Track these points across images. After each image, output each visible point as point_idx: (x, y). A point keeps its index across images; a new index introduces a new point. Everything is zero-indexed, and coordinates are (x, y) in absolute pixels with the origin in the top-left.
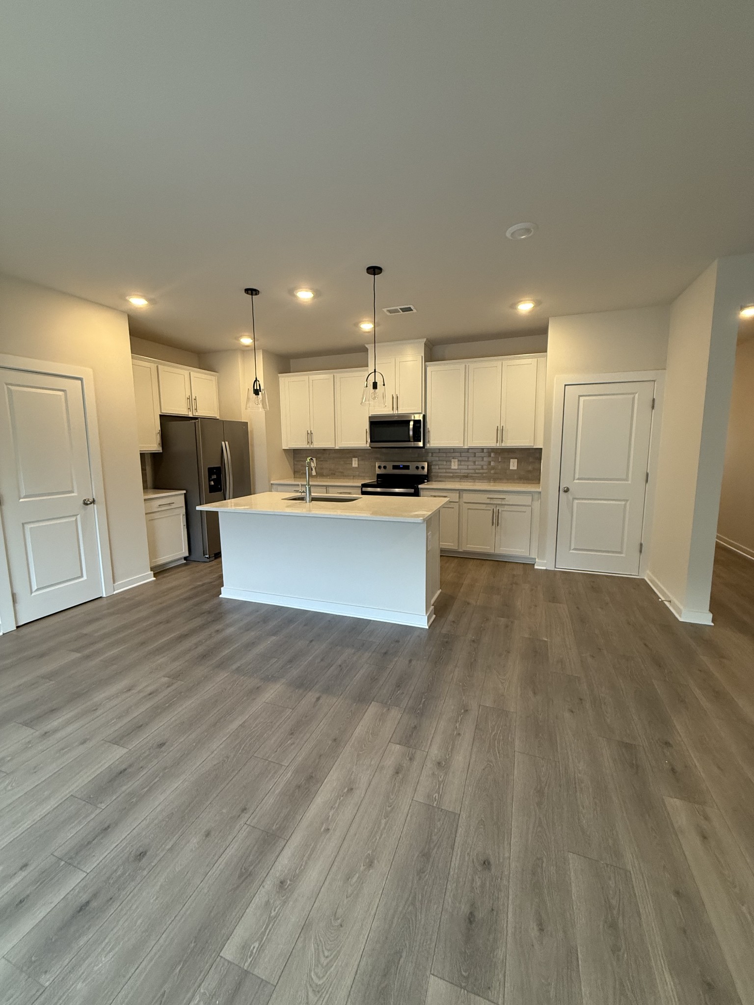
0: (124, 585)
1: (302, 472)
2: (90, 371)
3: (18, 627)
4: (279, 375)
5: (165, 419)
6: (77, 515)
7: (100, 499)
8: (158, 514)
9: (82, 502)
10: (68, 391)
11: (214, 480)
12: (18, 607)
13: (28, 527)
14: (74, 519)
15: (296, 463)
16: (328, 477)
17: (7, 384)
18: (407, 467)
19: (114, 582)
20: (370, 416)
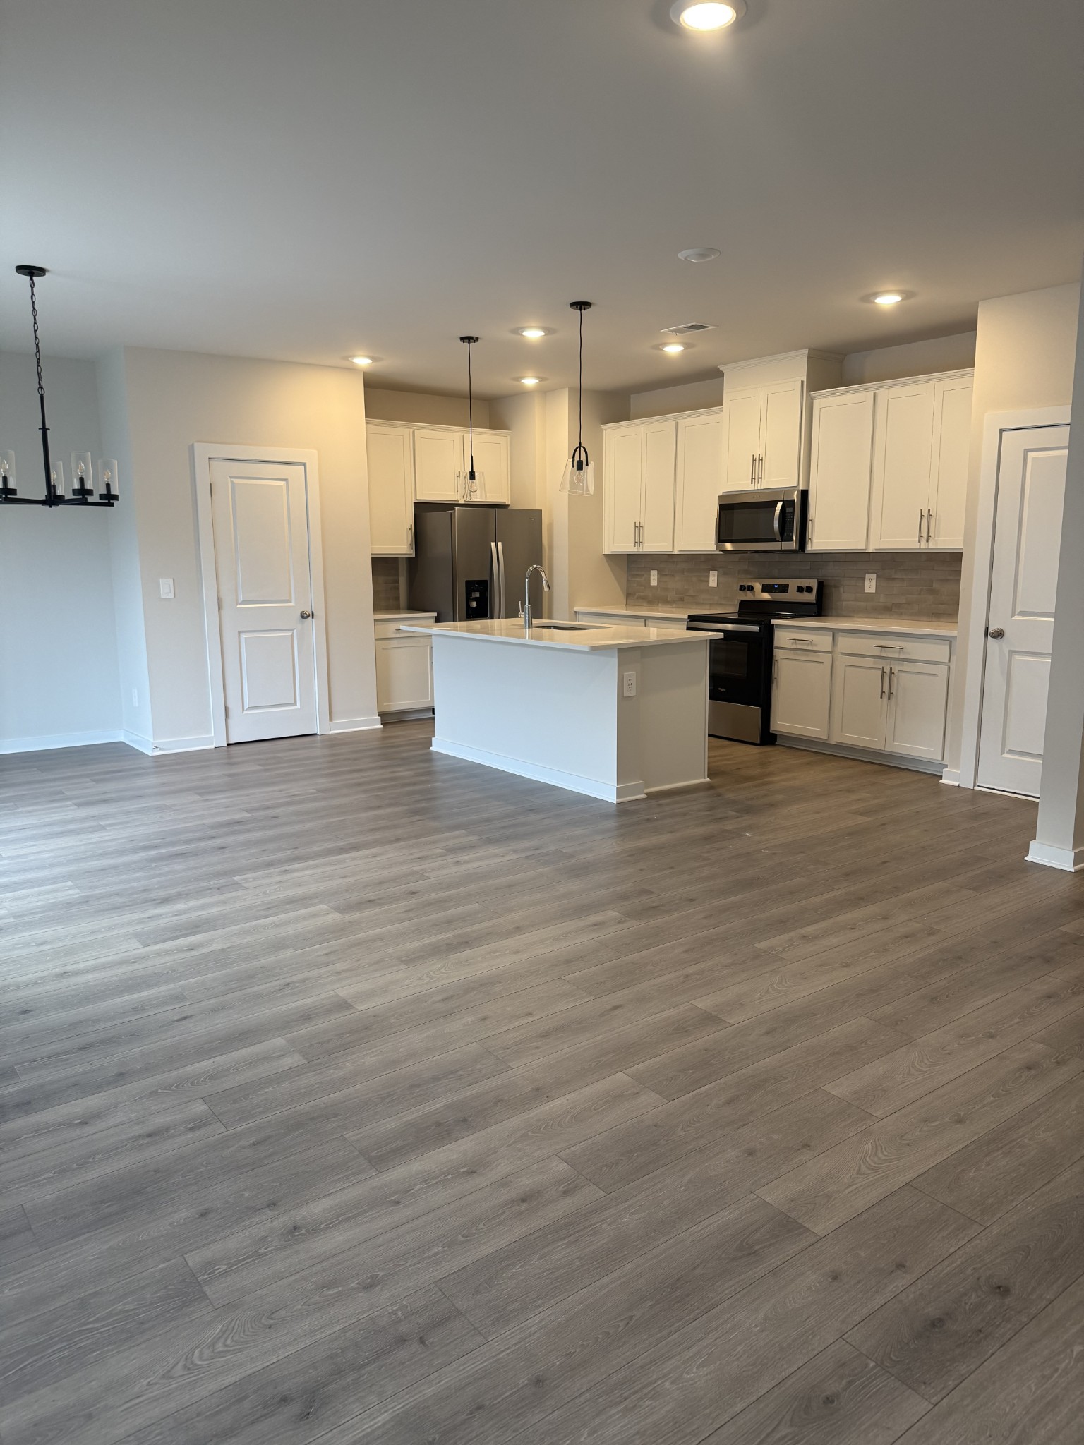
0: (345, 725)
1: (637, 594)
2: (316, 451)
3: (228, 745)
4: (603, 426)
5: (422, 509)
6: (294, 629)
7: (320, 613)
8: (395, 641)
9: (299, 614)
10: (289, 480)
11: (476, 600)
12: (230, 721)
13: (244, 636)
14: (289, 633)
15: (630, 579)
16: (674, 606)
17: (231, 477)
18: (784, 589)
19: (331, 719)
20: (721, 494)
